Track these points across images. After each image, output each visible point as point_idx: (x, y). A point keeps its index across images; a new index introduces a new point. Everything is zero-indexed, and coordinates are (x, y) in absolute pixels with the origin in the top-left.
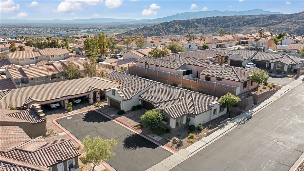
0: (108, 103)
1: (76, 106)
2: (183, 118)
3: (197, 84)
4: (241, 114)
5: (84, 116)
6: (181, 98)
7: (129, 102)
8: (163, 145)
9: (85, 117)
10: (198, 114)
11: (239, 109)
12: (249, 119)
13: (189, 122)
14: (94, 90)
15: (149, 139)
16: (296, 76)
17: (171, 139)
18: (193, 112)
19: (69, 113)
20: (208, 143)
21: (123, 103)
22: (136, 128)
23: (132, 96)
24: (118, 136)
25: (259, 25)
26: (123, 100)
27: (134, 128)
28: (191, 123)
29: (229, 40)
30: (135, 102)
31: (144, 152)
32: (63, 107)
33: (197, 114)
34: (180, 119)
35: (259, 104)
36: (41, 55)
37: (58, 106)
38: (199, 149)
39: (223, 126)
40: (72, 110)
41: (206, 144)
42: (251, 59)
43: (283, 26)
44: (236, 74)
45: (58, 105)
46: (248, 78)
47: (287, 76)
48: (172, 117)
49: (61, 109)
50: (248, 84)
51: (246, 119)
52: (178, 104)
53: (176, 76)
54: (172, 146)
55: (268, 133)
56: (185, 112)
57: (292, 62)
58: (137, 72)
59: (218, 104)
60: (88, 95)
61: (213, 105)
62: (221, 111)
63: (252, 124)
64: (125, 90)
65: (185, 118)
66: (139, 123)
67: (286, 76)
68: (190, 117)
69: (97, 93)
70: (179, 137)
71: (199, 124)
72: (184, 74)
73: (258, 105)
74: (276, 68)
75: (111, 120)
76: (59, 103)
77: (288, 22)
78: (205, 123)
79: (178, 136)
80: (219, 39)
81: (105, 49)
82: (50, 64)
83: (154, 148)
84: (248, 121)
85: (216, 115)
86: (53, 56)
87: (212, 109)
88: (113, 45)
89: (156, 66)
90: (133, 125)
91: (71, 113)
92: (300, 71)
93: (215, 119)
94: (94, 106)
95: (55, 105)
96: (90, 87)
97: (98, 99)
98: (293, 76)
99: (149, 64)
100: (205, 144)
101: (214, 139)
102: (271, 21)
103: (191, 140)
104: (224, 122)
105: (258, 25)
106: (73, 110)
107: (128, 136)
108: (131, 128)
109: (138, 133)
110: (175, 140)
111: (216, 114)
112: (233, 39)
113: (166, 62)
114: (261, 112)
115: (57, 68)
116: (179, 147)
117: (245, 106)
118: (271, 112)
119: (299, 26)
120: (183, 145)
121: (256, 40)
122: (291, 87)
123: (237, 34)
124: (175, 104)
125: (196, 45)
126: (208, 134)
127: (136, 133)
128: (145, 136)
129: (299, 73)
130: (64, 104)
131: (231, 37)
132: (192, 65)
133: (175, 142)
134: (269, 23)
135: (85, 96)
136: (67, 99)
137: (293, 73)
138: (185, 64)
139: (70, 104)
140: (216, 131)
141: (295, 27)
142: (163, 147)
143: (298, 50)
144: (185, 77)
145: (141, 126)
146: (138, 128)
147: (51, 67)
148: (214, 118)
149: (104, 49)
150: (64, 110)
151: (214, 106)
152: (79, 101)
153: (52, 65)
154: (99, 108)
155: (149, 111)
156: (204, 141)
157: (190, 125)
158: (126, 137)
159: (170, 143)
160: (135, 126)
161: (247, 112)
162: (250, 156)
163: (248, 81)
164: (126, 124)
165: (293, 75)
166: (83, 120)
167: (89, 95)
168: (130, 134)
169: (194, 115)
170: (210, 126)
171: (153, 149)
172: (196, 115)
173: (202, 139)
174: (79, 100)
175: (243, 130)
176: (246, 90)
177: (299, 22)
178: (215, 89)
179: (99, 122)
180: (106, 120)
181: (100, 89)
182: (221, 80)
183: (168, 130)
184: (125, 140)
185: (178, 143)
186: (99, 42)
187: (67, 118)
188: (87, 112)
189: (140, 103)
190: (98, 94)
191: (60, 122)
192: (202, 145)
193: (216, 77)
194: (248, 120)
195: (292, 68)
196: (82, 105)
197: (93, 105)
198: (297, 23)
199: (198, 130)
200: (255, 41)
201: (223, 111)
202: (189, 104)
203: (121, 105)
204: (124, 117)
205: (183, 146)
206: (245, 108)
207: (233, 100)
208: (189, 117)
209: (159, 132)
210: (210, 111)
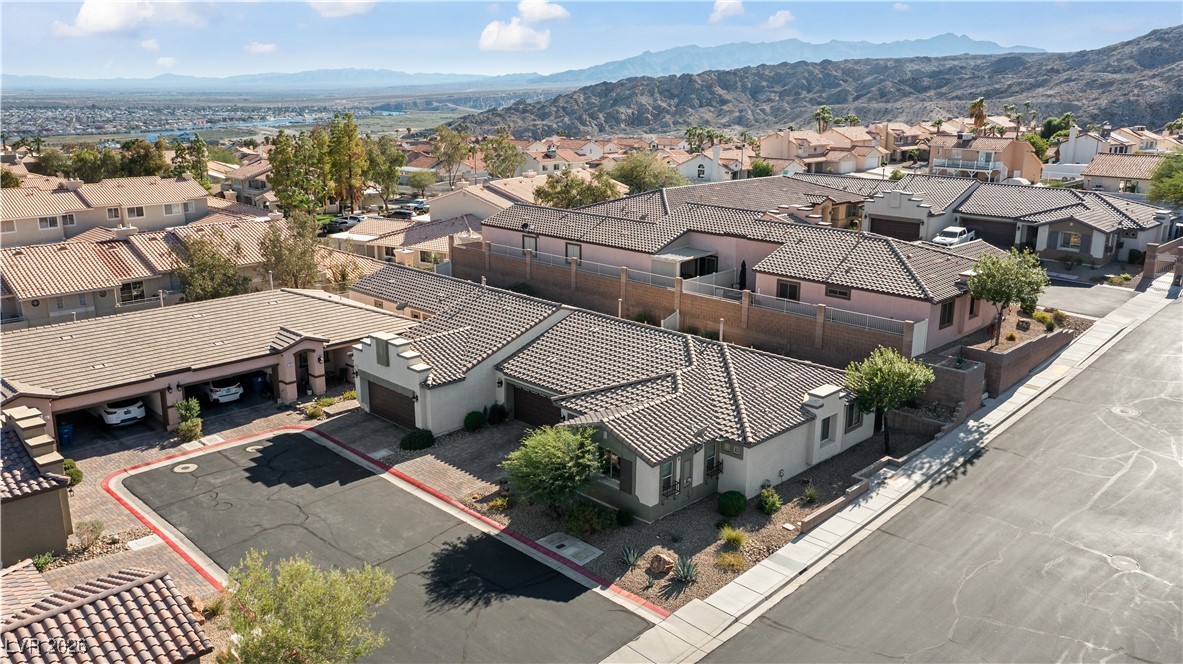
0: (363, 401)
1: (216, 415)
2: (691, 460)
3: (744, 312)
4: (938, 439)
5: (252, 460)
6: (679, 373)
7: (451, 392)
8: (606, 585)
9: (254, 464)
10: (759, 443)
11: (924, 417)
12: (975, 460)
13: (717, 478)
14: (297, 343)
15: (543, 556)
16: (1139, 278)
17: (641, 553)
18: (733, 433)
19: (186, 446)
20: (805, 570)
21: (425, 397)
22: (485, 507)
23: (464, 369)
24: (400, 548)
25: (959, 93)
26: (424, 385)
27: (475, 509)
28: (725, 484)
29: (853, 147)
30: (479, 392)
31: (522, 619)
32: (161, 420)
33: (750, 440)
34: (679, 463)
35: (1008, 393)
36: (88, 205)
37: (135, 418)
38: (767, 599)
39: (865, 493)
40: (199, 433)
41: (796, 577)
42: (955, 211)
43: (1050, 96)
44: (906, 267)
45: (136, 412)
46: (957, 284)
47: (1107, 279)
48: (642, 457)
49: (152, 429)
50: (960, 311)
51: (961, 460)
52: (668, 397)
53: (655, 281)
54: (647, 588)
55: (1063, 521)
56: (700, 434)
57: (1120, 223)
58: (487, 266)
59: (842, 394)
60: (275, 367)
61: (821, 401)
62: (851, 424)
63: (986, 480)
64: (434, 344)
65: (699, 459)
66: (495, 488)
67: (1102, 280)
68: (723, 456)
69: (315, 356)
70: (677, 545)
71: (760, 482)
72: (687, 271)
73: (1001, 397)
74: (1059, 245)
75: (374, 474)
76: (140, 403)
77: (1068, 80)
78: (786, 477)
79: (672, 542)
80: (814, 143)
81: (356, 182)
82: (118, 241)
83: (566, 601)
84: (969, 466)
85: (831, 445)
86: (140, 212)
87: (813, 418)
88: (390, 167)
89: (567, 244)
90: (471, 494)
91: (194, 444)
92: (1155, 257)
93: (826, 462)
94: (302, 412)
95: (126, 413)
96: (282, 332)
97: (320, 384)
98: (1127, 279)
99: (538, 235)
100: (792, 576)
101: (830, 551)
102: (1003, 80)
103: (729, 558)
104: (868, 476)
105: (954, 94)
106: (206, 432)
107: (447, 547)
108: (462, 506)
109: (493, 532)
110: (658, 558)
111: (833, 440)
112: (870, 140)
113: (607, 227)
114: (1021, 426)
115: (148, 255)
116: (679, 593)
117: (952, 405)
118: (1061, 427)
119: (1111, 97)
120: (694, 582)
121: (961, 141)
122: (1126, 321)
123: (885, 124)
124: (656, 398)
125: (726, 166)
126: (804, 531)
127: (483, 533)
128: (523, 545)
129: (1154, 264)
130: (165, 408)
131: (859, 133)
132: (720, 235)
133: (657, 570)
134: (997, 86)
135: (260, 373)
136: (178, 386)
137: (1128, 267)
138: (689, 230)
139: (188, 409)
140: (839, 514)
141: (1096, 99)
142: (607, 593)
143: (1128, 180)
144: (691, 286)
145: (504, 497)
146: (492, 508)
147: (123, 251)
148: (824, 458)
149: (353, 181)
150: (165, 433)
151: (822, 406)
152: (234, 392)
153: (127, 242)
154: (320, 422)
155: (539, 432)
156: (786, 563)
157: (722, 489)
158: (437, 550)
159: (637, 575)
160: (481, 501)
161: (961, 426)
162: (1001, 624)
163: (958, 296)
164: (438, 489)
165: (1128, 276)
166: (248, 475)
167: (278, 365)
168: (457, 538)
169: (737, 448)
170: (810, 491)
171: (560, 603)
172: (750, 445)
173: (780, 552)
174: (233, 389)
175: (953, 507)
176: (950, 333)
177: (1111, 83)
178: (819, 332)
179: (317, 484)
180: (350, 473)
181: (328, 341)
182: (845, 294)
183: (626, 516)
184: (432, 564)
185: (671, 573)
186: (330, 153)
187: (177, 469)
188: (269, 440)
189: (501, 396)
190: (319, 359)
191: (140, 489)
192: (780, 580)
193: (823, 282)
194: (969, 461)
195: (1120, 245)
196: (245, 411)
197: (295, 409)
198: (1101, 86)
199: (759, 511)
200: (958, 146)
201: (861, 425)
202: (713, 400)
203: (418, 406)
204: (429, 458)
205: (694, 588)
206: (952, 411)
207: (902, 376)
208: (718, 453)
209: (587, 527)
210: (805, 426)
